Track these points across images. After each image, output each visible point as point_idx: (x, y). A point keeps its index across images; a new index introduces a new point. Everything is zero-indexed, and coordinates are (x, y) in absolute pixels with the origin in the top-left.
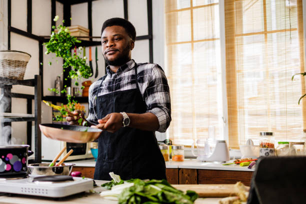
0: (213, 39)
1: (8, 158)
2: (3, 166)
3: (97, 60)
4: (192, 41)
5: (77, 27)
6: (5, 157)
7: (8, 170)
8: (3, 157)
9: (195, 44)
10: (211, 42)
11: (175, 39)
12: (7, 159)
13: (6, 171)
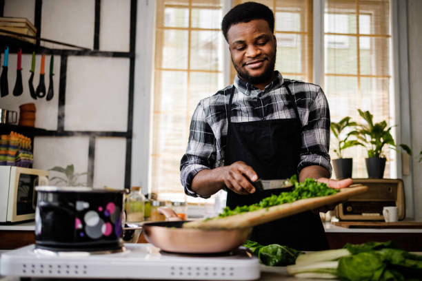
0: (217, 72)
1: (109, 212)
2: (99, 226)
3: (51, 75)
4: (189, 70)
5: (24, 20)
6: (105, 208)
7: (108, 234)
8: (100, 209)
9: (192, 74)
10: (213, 74)
11: (161, 63)
12: (106, 214)
13: (104, 237)
